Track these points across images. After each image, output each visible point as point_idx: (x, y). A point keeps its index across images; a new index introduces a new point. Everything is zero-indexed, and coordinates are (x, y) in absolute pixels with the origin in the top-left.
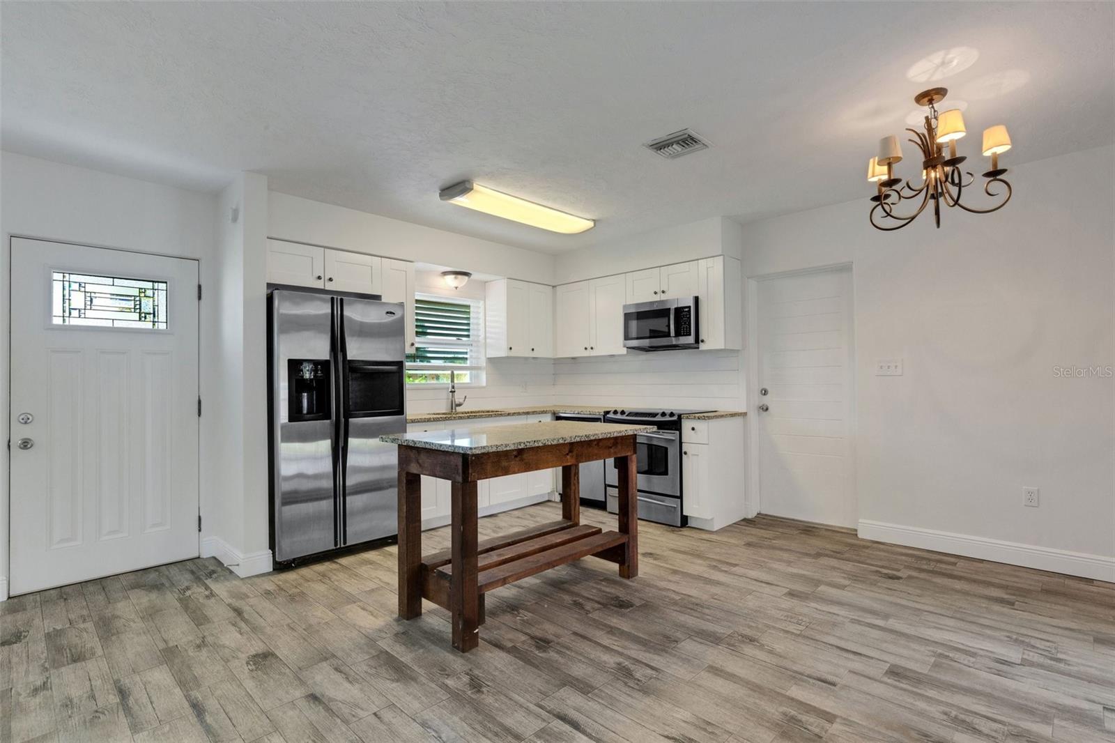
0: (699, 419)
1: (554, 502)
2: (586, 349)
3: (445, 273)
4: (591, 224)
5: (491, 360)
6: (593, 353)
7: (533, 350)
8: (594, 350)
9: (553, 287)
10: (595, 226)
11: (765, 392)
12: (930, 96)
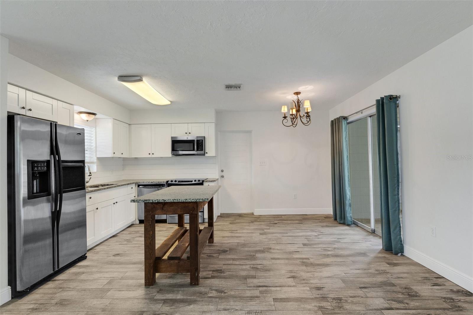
0: (211, 181)
1: (136, 224)
2: (149, 154)
3: (81, 113)
4: (169, 103)
5: (99, 159)
6: (153, 156)
7: (122, 154)
8: (153, 155)
9: (129, 124)
10: (171, 104)
11: (222, 171)
12: (297, 93)
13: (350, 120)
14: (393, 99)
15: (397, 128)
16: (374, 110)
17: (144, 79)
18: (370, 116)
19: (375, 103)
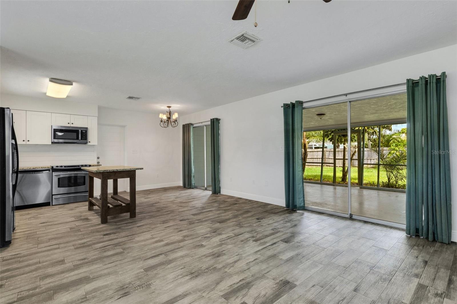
2: (24, 141)
8: (29, 142)
11: (98, 158)
12: (169, 107)
13: (195, 126)
14: (218, 120)
15: (219, 133)
16: (209, 123)
17: (74, 84)
18: (206, 126)
19: (210, 120)
